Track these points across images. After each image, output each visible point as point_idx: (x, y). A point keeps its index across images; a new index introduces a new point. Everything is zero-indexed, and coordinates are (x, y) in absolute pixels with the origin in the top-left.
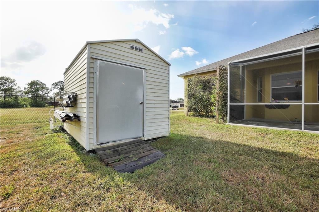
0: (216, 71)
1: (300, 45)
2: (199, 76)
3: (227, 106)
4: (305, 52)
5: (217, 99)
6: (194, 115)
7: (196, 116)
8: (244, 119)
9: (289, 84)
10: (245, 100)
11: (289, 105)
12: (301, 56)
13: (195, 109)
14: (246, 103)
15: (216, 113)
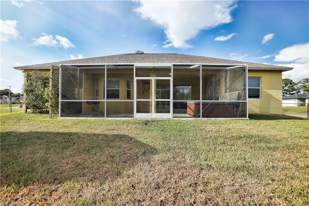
0: (49, 70)
1: (105, 62)
2: (38, 72)
3: (58, 102)
4: (106, 67)
5: (50, 96)
6: (33, 113)
7: (36, 113)
8: (82, 113)
9: (116, 87)
10: (83, 98)
11: (100, 102)
12: (105, 69)
13: (34, 106)
14: (84, 100)
15: (50, 110)
